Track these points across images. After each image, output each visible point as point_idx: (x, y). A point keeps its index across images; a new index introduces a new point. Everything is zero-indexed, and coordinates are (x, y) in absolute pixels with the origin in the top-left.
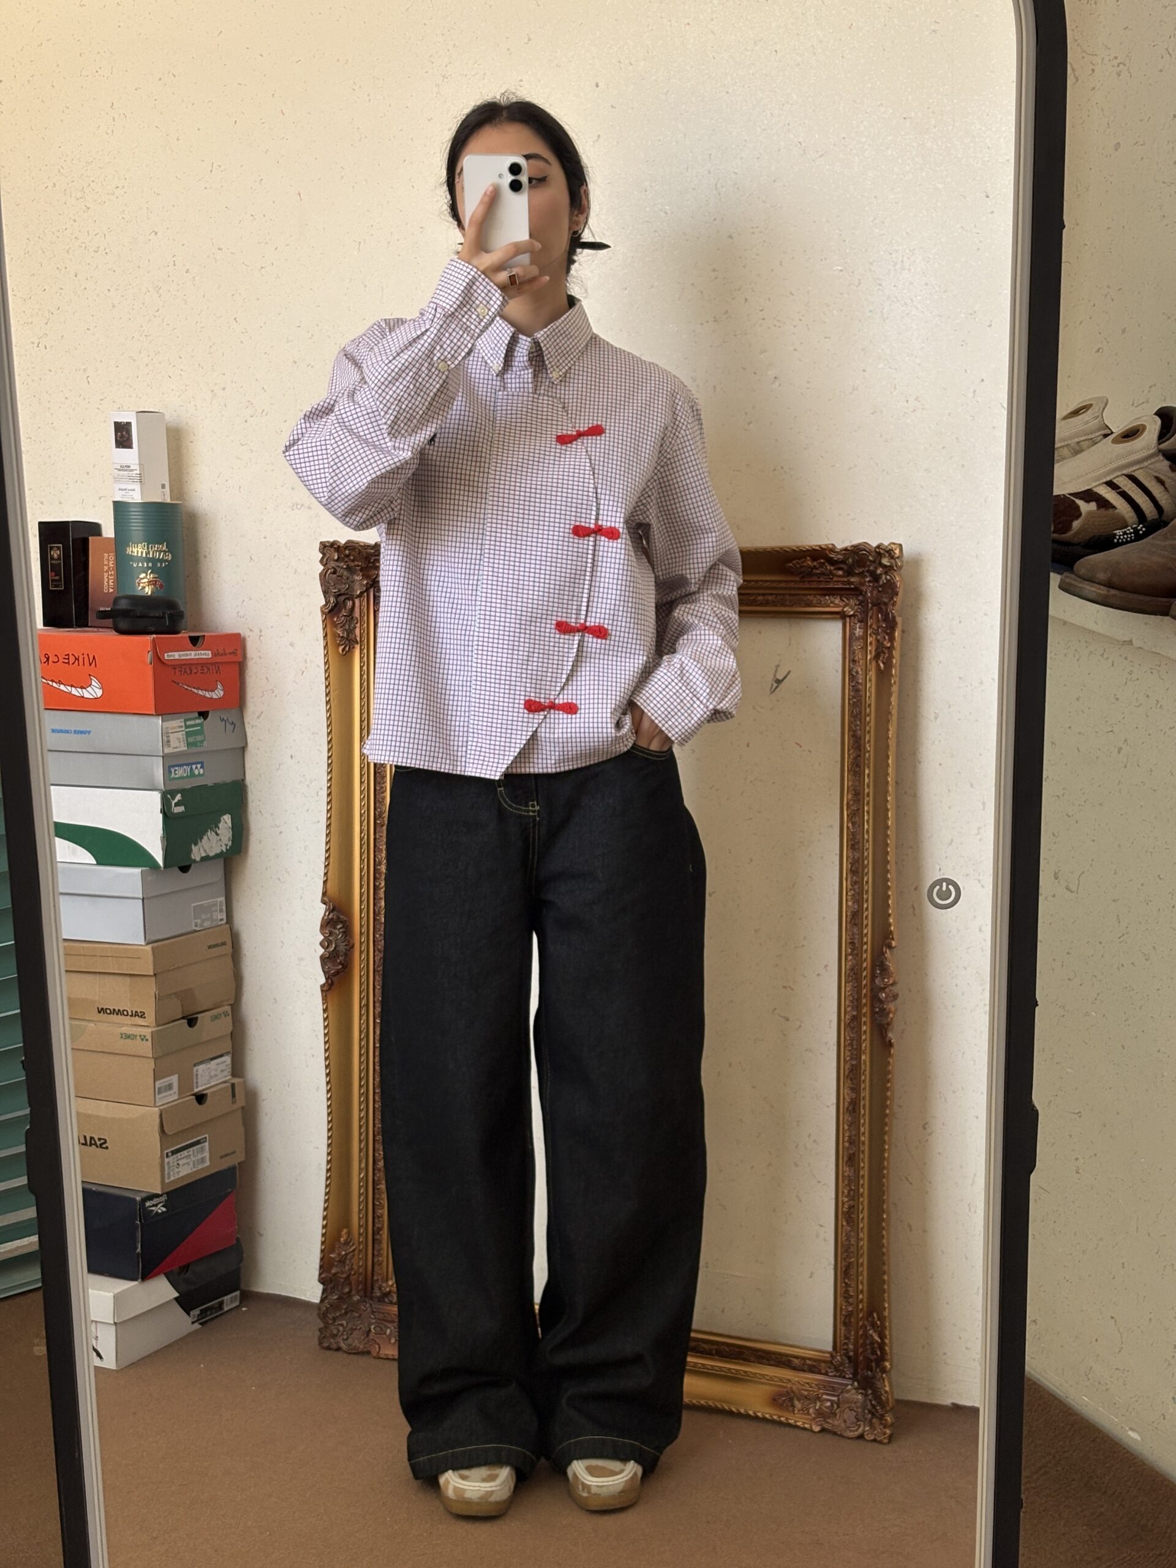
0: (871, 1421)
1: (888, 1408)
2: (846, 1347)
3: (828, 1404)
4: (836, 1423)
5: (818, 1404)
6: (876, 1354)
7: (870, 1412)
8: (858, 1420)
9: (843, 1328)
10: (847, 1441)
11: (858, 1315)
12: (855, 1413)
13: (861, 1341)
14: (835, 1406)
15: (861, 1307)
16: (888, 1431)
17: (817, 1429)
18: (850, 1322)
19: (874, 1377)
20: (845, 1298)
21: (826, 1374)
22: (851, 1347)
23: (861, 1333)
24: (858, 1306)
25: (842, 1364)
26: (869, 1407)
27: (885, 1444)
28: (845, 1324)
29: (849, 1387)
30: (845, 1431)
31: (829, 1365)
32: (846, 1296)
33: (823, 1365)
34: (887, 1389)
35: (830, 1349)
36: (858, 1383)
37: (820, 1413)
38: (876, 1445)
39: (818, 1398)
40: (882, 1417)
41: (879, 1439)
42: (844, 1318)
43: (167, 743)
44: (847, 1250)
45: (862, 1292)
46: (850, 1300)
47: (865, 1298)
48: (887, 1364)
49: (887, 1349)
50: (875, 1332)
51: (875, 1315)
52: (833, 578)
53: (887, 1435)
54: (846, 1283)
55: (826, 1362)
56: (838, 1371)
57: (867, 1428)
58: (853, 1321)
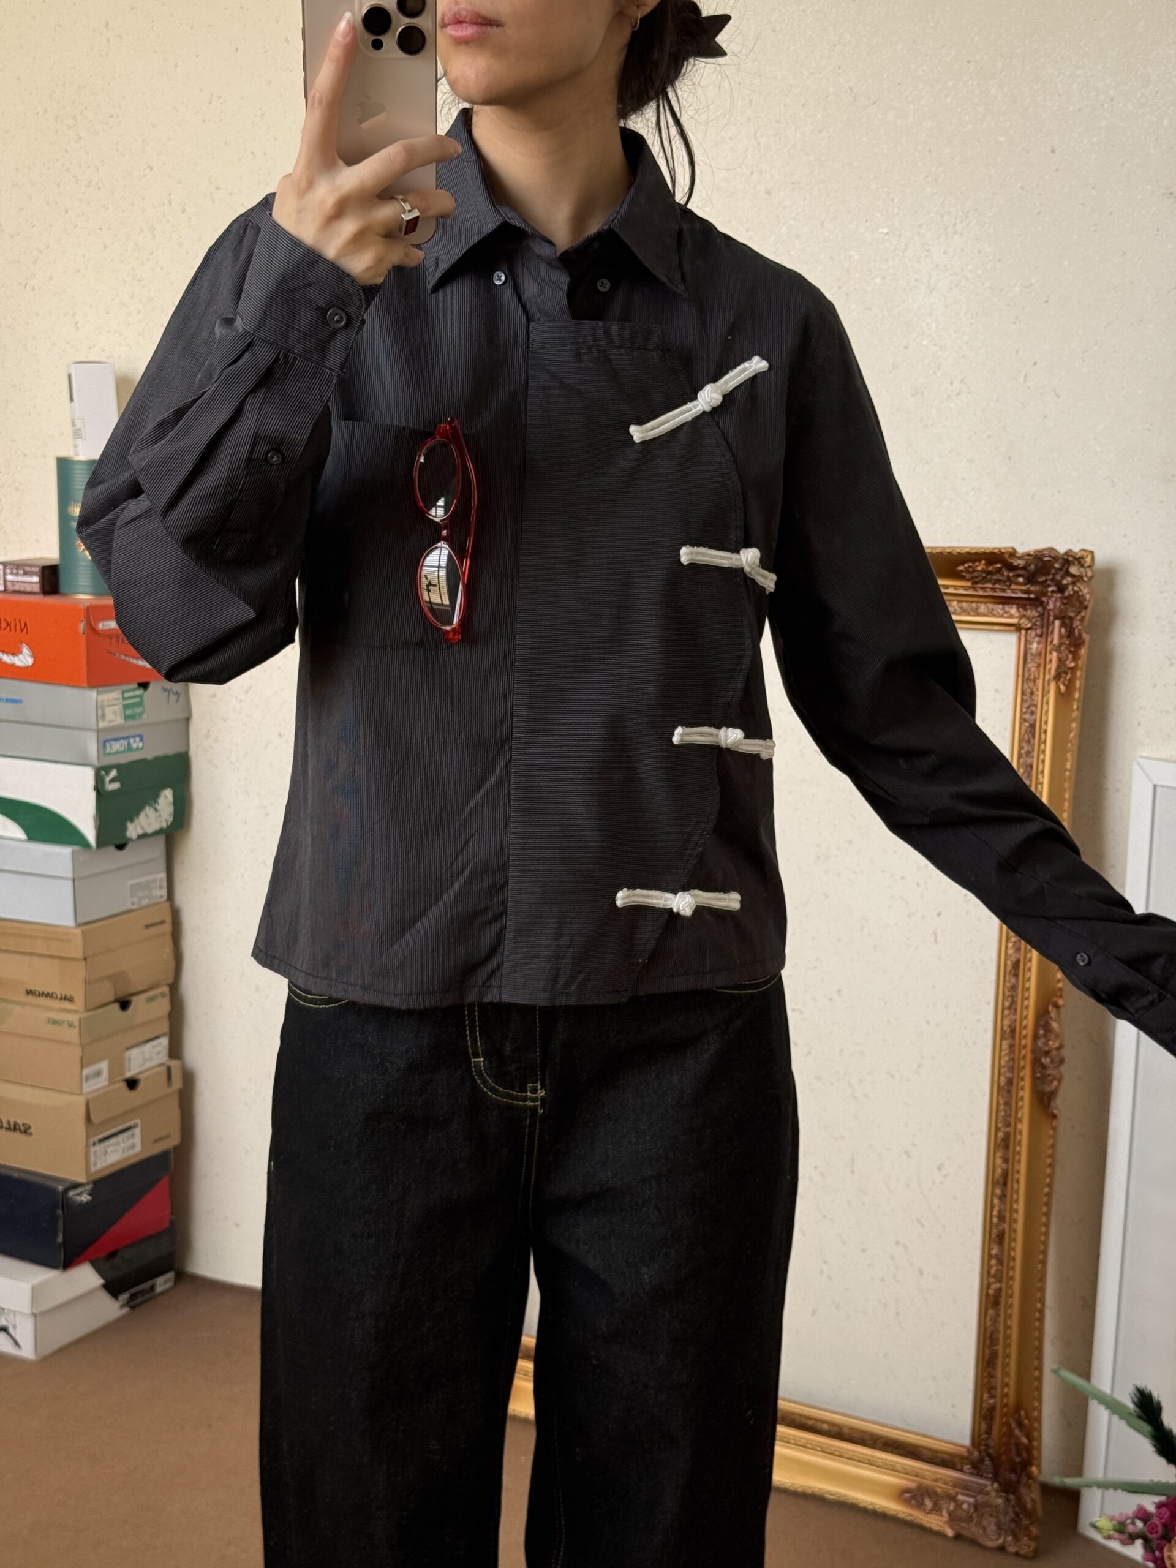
0: (1013, 1531)
1: (1034, 1518)
3: (963, 1506)
4: (974, 1529)
5: (953, 1505)
6: (1022, 1456)
7: (1013, 1520)
8: (999, 1528)
9: (983, 1422)
11: (1002, 1410)
12: (993, 1520)
13: (1004, 1439)
15: (1006, 1401)
16: (1033, 1545)
17: (950, 1533)
18: (992, 1417)
19: (1019, 1482)
20: (987, 1390)
21: (961, 1470)
22: (993, 1446)
23: (1004, 1429)
24: (1002, 1400)
25: (982, 1461)
26: (1011, 1514)
27: (1030, 1559)
28: (985, 1418)
29: (989, 1488)
30: (982, 1539)
31: (965, 1461)
32: (990, 1388)
33: (957, 1459)
35: (967, 1443)
36: (1000, 1484)
37: (955, 1516)
38: (1021, 1560)
40: (1027, 1528)
41: (1023, 1552)
42: (984, 1415)
44: (991, 1337)
45: (1007, 1385)
46: (993, 1392)
47: (1011, 1391)
48: (1034, 1469)
49: (1035, 1453)
50: (1021, 1431)
51: (1023, 1413)
52: (1010, 585)
53: (1031, 1549)
54: (989, 1373)
55: (962, 1458)
56: (977, 1468)
57: (1009, 1538)
58: (997, 1414)
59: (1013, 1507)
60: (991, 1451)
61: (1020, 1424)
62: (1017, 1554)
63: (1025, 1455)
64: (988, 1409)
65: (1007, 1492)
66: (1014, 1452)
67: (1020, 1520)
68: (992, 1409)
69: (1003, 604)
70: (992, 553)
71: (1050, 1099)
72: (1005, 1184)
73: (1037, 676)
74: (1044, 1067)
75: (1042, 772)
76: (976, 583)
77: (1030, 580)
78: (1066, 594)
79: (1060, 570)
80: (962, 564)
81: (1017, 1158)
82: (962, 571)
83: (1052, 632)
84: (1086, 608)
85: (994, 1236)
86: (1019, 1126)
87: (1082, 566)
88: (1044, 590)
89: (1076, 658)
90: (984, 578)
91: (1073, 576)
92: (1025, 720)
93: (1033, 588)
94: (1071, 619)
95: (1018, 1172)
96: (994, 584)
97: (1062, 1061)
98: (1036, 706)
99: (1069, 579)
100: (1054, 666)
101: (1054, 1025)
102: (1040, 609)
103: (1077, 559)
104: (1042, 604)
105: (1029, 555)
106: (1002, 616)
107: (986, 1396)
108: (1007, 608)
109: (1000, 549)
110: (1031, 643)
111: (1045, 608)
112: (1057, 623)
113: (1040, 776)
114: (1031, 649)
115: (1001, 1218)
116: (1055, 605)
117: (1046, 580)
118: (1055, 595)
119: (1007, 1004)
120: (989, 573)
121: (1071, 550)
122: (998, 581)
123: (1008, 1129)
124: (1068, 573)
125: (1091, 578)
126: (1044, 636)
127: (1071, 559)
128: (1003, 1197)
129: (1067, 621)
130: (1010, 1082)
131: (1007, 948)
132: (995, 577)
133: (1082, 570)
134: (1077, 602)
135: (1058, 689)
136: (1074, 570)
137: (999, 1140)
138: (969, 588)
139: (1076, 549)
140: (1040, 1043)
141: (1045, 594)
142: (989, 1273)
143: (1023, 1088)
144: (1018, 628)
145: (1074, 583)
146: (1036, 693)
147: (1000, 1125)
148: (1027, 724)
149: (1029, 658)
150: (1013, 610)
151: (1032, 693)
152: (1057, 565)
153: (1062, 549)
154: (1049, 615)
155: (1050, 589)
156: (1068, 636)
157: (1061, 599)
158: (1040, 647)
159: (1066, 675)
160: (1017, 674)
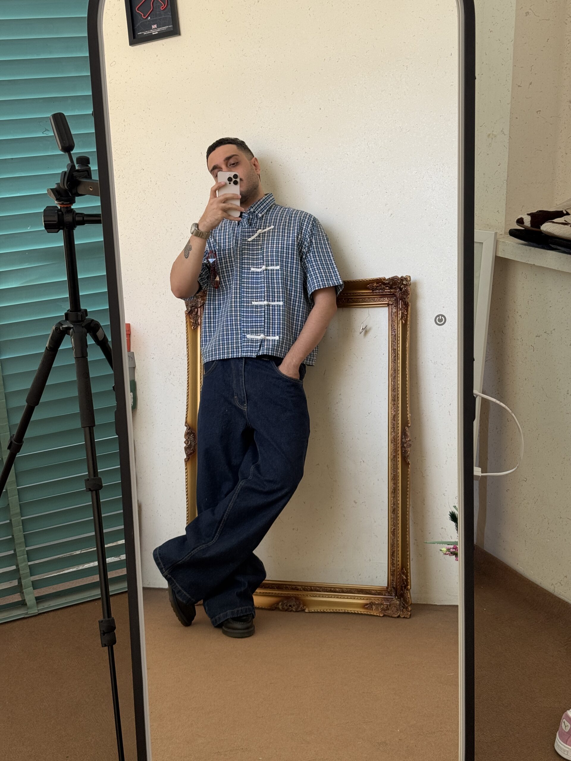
0: (403, 609)
1: (409, 604)
2: (392, 584)
3: (386, 606)
4: (389, 612)
5: (382, 606)
6: (405, 584)
7: (402, 607)
8: (397, 610)
9: (391, 577)
10: (393, 619)
11: (397, 570)
12: (396, 608)
13: (398, 580)
14: (389, 606)
15: (398, 567)
16: (409, 613)
17: (381, 615)
18: (394, 574)
19: (404, 593)
20: (392, 565)
21: (385, 595)
22: (394, 584)
23: (398, 577)
24: (397, 567)
25: (391, 590)
26: (402, 605)
27: (408, 618)
28: (393, 575)
29: (394, 599)
30: (393, 615)
31: (386, 592)
32: (393, 564)
33: (383, 592)
34: (409, 596)
35: (386, 585)
36: (397, 596)
37: (383, 610)
38: (404, 619)
39: (382, 604)
40: (407, 607)
41: (406, 616)
42: (392, 573)
44: (392, 546)
45: (399, 561)
46: (394, 565)
47: (400, 563)
48: (409, 587)
49: (409, 581)
50: (404, 575)
51: (404, 569)
52: (384, 290)
53: (409, 615)
54: (392, 559)
55: (385, 591)
56: (390, 593)
57: (401, 613)
58: (395, 573)
59: (402, 603)
60: (395, 586)
61: (403, 573)
62: (404, 617)
63: (406, 583)
64: (392, 572)
65: (400, 599)
66: (402, 583)
67: (405, 606)
68: (394, 571)
69: (383, 297)
70: (378, 279)
71: (407, 459)
72: (395, 493)
73: (395, 319)
74: (404, 447)
75: (399, 350)
76: (374, 291)
77: (391, 288)
78: (403, 291)
79: (400, 283)
80: (369, 285)
81: (398, 482)
82: (369, 287)
83: (399, 305)
84: (409, 294)
85: (392, 511)
86: (398, 471)
87: (407, 281)
89: (407, 311)
90: (376, 289)
91: (404, 284)
92: (393, 335)
93: (392, 291)
94: (405, 298)
95: (399, 486)
96: (379, 290)
97: (410, 445)
98: (396, 330)
99: (403, 286)
100: (400, 315)
101: (407, 433)
103: (405, 279)
104: (395, 295)
105: (389, 279)
106: (383, 301)
107: (392, 567)
108: (384, 299)
109: (380, 278)
110: (393, 309)
111: (396, 297)
112: (400, 301)
113: (398, 352)
114: (393, 311)
115: (394, 504)
116: (399, 295)
117: (396, 287)
118: (399, 292)
119: (392, 430)
120: (377, 287)
121: (403, 276)
122: (381, 289)
123: (394, 474)
124: (403, 284)
125: (410, 284)
126: (397, 306)
127: (403, 279)
128: (394, 497)
129: (404, 300)
130: (394, 456)
131: (391, 411)
132: (379, 288)
133: (407, 282)
134: (406, 293)
135: (402, 322)
136: (404, 283)
137: (392, 478)
138: (372, 292)
139: (404, 276)
140: (403, 440)
141: (396, 292)
142: (391, 524)
143: (399, 457)
144: (388, 305)
145: (405, 287)
147: (392, 472)
149: (392, 314)
150: (386, 299)
151: (394, 325)
152: (399, 282)
154: (398, 299)
155: (397, 290)
156: (404, 305)
157: (401, 293)
158: (396, 310)
159: (404, 317)
160: (389, 320)
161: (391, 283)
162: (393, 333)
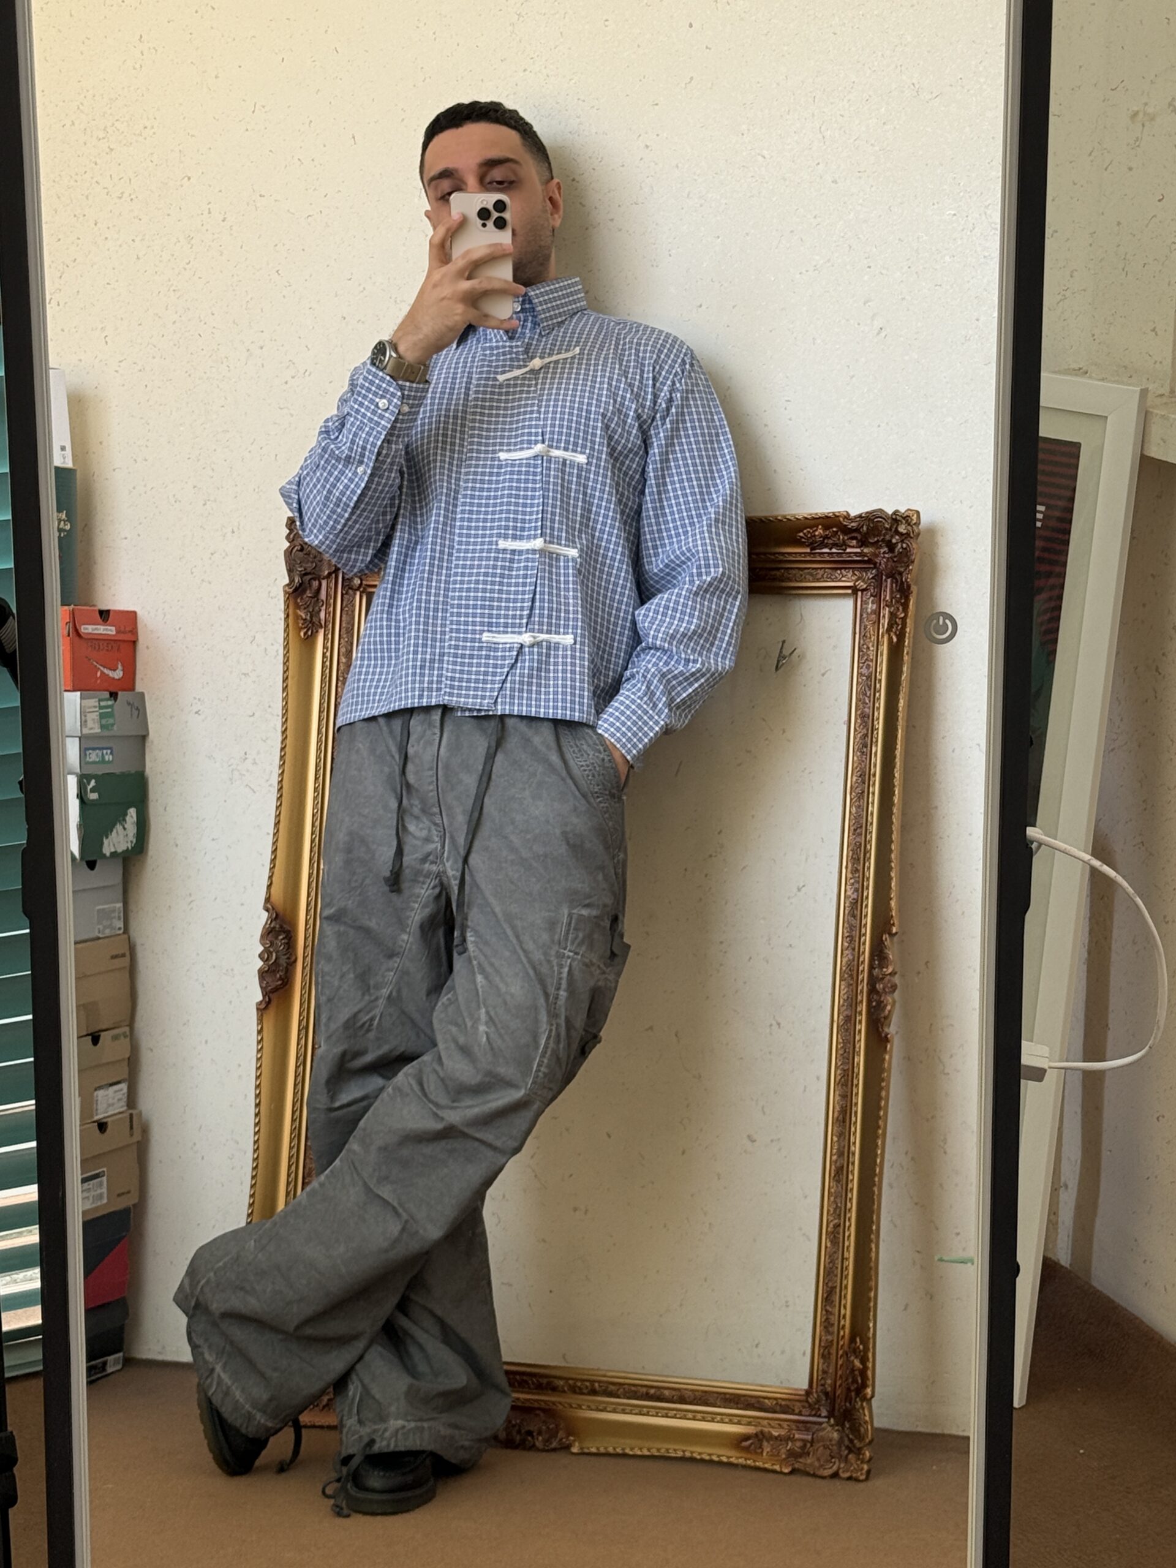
8: (833, 1457)
10: (820, 1480)
12: (827, 1451)
25: (817, 1400)
26: (847, 1442)
27: (862, 1481)
30: (818, 1469)
34: (867, 1419)
35: (805, 1386)
36: (835, 1419)
37: (791, 1454)
41: (854, 1476)
43: (83, 723)
52: (845, 550)
59: (848, 1436)
65: (841, 1425)
69: (840, 569)
70: (827, 517)
71: (882, 1025)
73: (872, 632)
74: (878, 992)
76: (815, 548)
77: (863, 543)
78: (896, 553)
79: (890, 529)
80: (802, 531)
81: (855, 1090)
82: (802, 537)
83: (885, 590)
84: (913, 562)
87: (909, 524)
88: (877, 552)
89: (906, 610)
90: (823, 542)
91: (901, 534)
92: (862, 674)
93: (866, 550)
94: (901, 574)
95: (856, 1103)
96: (831, 549)
98: (872, 660)
99: (897, 537)
100: (885, 622)
101: (887, 951)
102: (874, 571)
103: (904, 518)
104: (875, 564)
105: (860, 516)
106: (840, 581)
108: (844, 573)
109: (834, 513)
110: (868, 604)
111: (878, 569)
112: (889, 580)
114: (867, 608)
116: (886, 565)
117: (878, 541)
118: (886, 555)
120: (826, 537)
121: (899, 511)
122: (835, 545)
123: (846, 1067)
124: (897, 532)
125: (918, 534)
126: (877, 596)
127: (898, 518)
128: (839, 1134)
129: (898, 577)
130: (848, 1018)
132: (830, 541)
133: (909, 528)
134: (905, 558)
135: (890, 640)
136: (902, 529)
137: (837, 1081)
138: (809, 554)
139: (902, 510)
140: (875, 972)
141: (877, 556)
143: (860, 1022)
144: (855, 590)
145: (902, 542)
146: (871, 649)
147: (839, 1066)
148: (864, 678)
149: (865, 616)
150: (850, 574)
151: (868, 648)
152: (886, 525)
153: (890, 512)
154: (882, 574)
155: (882, 551)
156: (898, 591)
157: (891, 558)
158: (874, 607)
159: (897, 627)
160: (855, 633)
161: (865, 528)
162: (864, 671)
